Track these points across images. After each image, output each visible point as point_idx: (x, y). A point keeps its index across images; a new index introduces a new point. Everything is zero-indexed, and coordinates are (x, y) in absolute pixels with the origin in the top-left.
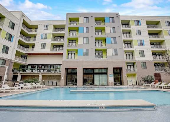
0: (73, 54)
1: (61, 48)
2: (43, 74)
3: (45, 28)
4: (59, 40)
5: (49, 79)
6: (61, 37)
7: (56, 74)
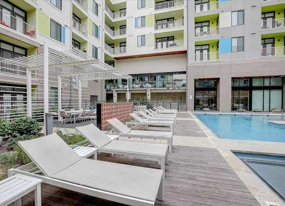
0: (205, 52)
1: (171, 42)
2: (152, 92)
3: (140, 6)
4: (164, 26)
5: (158, 98)
6: (168, 19)
7: (178, 91)
